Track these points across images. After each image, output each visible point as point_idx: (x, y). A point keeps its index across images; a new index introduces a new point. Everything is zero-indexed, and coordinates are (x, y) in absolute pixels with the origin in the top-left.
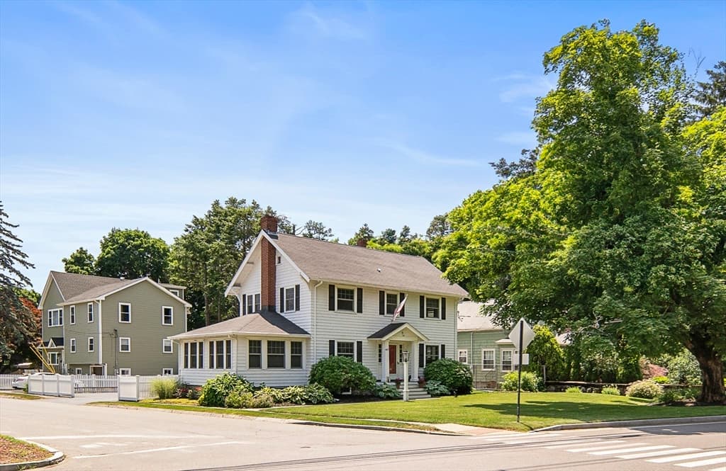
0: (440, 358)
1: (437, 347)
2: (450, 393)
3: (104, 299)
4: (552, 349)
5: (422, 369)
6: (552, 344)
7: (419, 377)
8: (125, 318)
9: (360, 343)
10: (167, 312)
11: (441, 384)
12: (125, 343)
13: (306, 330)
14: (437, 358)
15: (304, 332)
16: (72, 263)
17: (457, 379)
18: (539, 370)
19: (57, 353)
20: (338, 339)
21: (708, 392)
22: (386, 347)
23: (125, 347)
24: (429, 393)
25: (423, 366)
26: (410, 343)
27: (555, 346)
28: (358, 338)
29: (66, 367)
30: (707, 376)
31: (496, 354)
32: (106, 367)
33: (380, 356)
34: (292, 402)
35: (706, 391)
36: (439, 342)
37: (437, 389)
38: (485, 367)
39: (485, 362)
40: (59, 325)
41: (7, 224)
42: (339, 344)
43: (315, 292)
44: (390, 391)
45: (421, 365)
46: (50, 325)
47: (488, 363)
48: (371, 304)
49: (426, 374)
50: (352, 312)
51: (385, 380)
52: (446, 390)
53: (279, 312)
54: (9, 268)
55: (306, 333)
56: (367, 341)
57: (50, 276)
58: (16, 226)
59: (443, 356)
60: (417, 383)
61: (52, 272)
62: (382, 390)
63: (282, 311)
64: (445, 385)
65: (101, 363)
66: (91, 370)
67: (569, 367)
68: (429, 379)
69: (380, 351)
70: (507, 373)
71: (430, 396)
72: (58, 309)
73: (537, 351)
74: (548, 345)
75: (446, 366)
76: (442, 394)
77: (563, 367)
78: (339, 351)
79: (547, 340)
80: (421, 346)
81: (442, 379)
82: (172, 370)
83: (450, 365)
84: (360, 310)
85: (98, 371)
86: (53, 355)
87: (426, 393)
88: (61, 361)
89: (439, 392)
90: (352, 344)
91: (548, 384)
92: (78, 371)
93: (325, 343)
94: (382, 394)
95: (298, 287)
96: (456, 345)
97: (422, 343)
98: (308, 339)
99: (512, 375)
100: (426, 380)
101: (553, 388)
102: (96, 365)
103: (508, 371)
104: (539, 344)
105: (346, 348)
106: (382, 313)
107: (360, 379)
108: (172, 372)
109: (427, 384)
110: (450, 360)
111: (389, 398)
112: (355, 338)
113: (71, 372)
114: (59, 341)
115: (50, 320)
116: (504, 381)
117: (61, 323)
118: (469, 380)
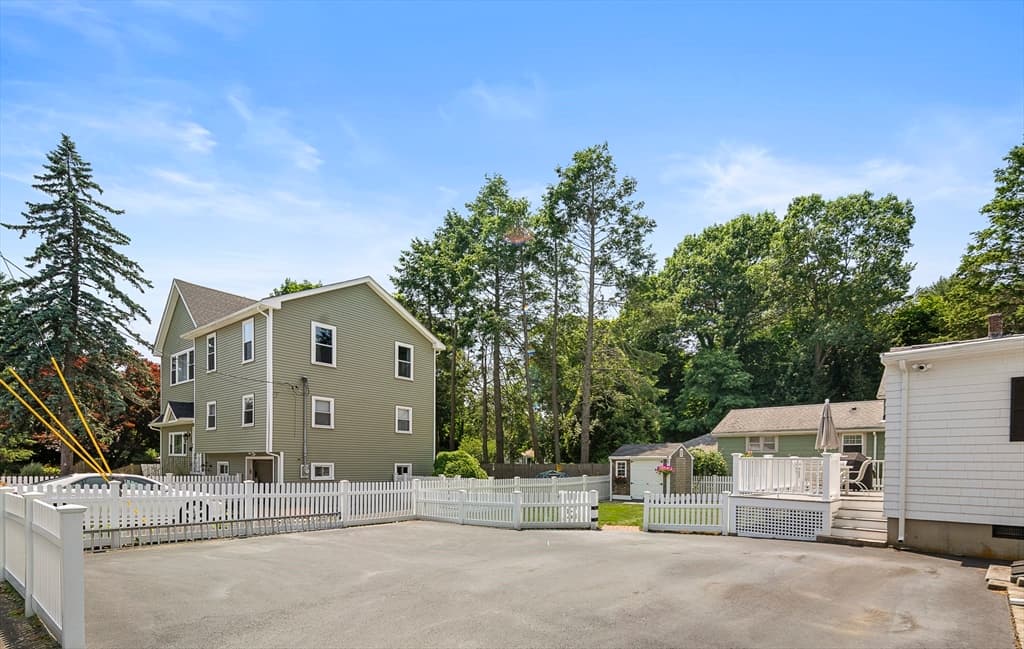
3: (279, 307)
8: (324, 355)
10: (404, 353)
12: (323, 410)
19: (183, 433)
23: (323, 418)
29: (198, 460)
32: (281, 459)
40: (188, 380)
41: (99, 205)
46: (174, 382)
54: (108, 289)
57: (174, 289)
58: (118, 213)
61: (175, 280)
65: (269, 449)
66: (248, 467)
72: (187, 351)
82: (410, 466)
85: (262, 472)
86: (178, 438)
88: (191, 449)
92: (222, 467)
102: (258, 454)
108: (410, 470)
113: (209, 469)
114: (184, 409)
115: (174, 373)
117: (191, 377)
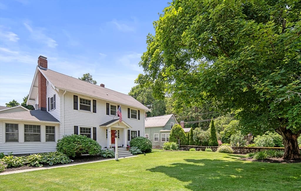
0: (137, 136)
1: (136, 132)
2: (142, 153)
4: (182, 133)
5: (129, 141)
6: (182, 131)
7: (127, 145)
9: (95, 129)
11: (138, 148)
13: (58, 120)
14: (136, 136)
15: (57, 120)
16: (9, 105)
17: (145, 146)
18: (177, 141)
20: (80, 125)
21: (291, 154)
22: (109, 130)
24: (132, 153)
25: (130, 140)
26: (123, 129)
27: (183, 132)
28: (94, 126)
30: (290, 144)
31: (159, 135)
33: (107, 135)
34: (31, 166)
35: (290, 153)
36: (137, 129)
37: (136, 151)
38: (155, 140)
39: (155, 138)
42: (81, 128)
43: (63, 98)
44: (110, 154)
45: (129, 140)
47: (156, 139)
48: (101, 109)
49: (131, 143)
50: (90, 112)
51: (109, 147)
52: (140, 151)
53: (48, 111)
55: (58, 121)
56: (99, 128)
59: (139, 135)
60: (126, 148)
62: (105, 153)
63: (49, 111)
64: (140, 149)
67: (189, 140)
68: (132, 146)
69: (107, 133)
70: (164, 143)
71: (132, 154)
73: (176, 134)
74: (181, 131)
75: (140, 140)
76: (138, 154)
77: (186, 140)
78: (81, 132)
79: (180, 129)
80: (129, 131)
81: (138, 146)
83: (142, 139)
84: (95, 111)
87: (130, 153)
89: (136, 152)
90: (90, 129)
91: (180, 147)
93: (72, 127)
94: (105, 155)
95: (55, 96)
96: (145, 132)
97: (129, 129)
98: (59, 125)
99: (167, 143)
100: (131, 146)
101: (183, 148)
103: (165, 142)
104: (177, 131)
105: (86, 131)
106: (108, 114)
107: (89, 148)
109: (131, 148)
110: (142, 137)
111: (109, 157)
112: (92, 126)
116: (163, 146)
118: (151, 146)
